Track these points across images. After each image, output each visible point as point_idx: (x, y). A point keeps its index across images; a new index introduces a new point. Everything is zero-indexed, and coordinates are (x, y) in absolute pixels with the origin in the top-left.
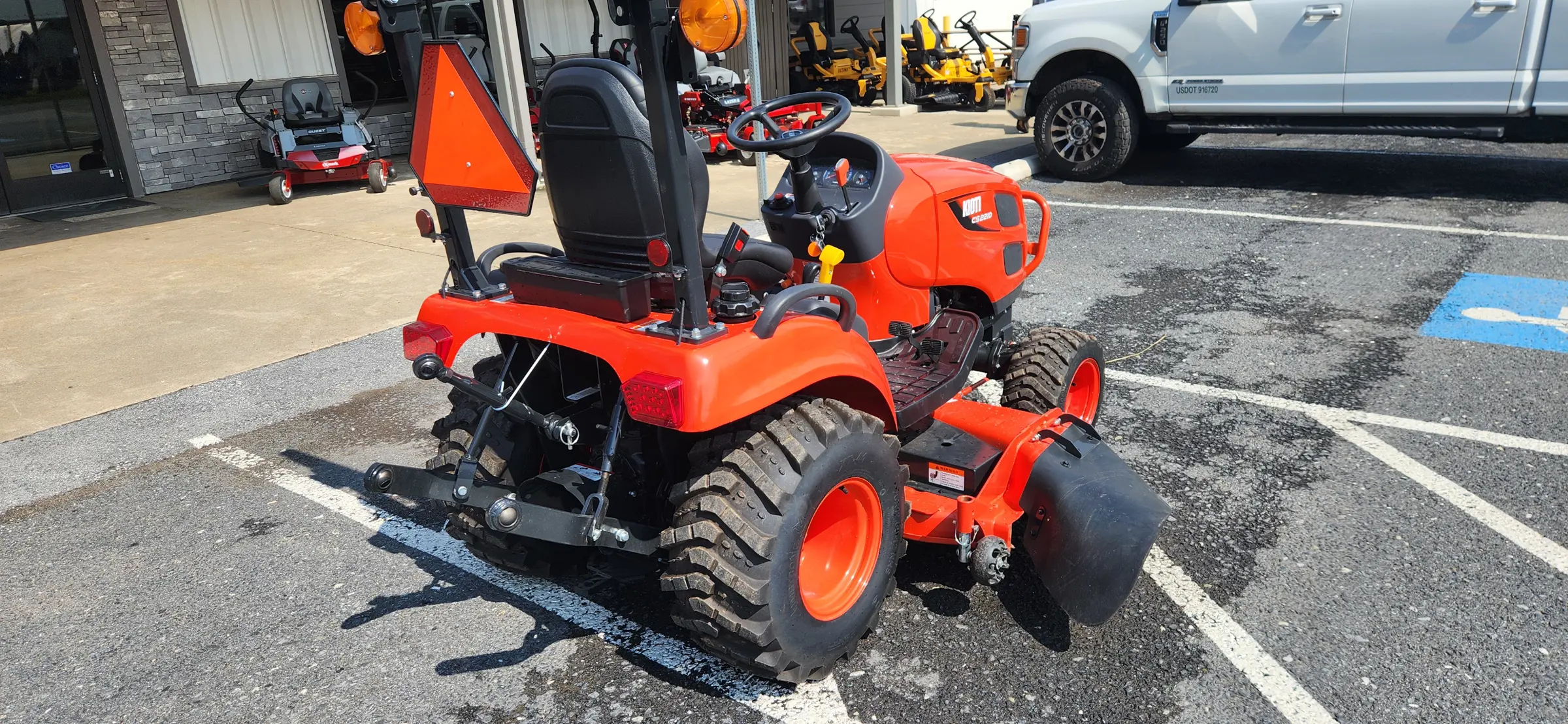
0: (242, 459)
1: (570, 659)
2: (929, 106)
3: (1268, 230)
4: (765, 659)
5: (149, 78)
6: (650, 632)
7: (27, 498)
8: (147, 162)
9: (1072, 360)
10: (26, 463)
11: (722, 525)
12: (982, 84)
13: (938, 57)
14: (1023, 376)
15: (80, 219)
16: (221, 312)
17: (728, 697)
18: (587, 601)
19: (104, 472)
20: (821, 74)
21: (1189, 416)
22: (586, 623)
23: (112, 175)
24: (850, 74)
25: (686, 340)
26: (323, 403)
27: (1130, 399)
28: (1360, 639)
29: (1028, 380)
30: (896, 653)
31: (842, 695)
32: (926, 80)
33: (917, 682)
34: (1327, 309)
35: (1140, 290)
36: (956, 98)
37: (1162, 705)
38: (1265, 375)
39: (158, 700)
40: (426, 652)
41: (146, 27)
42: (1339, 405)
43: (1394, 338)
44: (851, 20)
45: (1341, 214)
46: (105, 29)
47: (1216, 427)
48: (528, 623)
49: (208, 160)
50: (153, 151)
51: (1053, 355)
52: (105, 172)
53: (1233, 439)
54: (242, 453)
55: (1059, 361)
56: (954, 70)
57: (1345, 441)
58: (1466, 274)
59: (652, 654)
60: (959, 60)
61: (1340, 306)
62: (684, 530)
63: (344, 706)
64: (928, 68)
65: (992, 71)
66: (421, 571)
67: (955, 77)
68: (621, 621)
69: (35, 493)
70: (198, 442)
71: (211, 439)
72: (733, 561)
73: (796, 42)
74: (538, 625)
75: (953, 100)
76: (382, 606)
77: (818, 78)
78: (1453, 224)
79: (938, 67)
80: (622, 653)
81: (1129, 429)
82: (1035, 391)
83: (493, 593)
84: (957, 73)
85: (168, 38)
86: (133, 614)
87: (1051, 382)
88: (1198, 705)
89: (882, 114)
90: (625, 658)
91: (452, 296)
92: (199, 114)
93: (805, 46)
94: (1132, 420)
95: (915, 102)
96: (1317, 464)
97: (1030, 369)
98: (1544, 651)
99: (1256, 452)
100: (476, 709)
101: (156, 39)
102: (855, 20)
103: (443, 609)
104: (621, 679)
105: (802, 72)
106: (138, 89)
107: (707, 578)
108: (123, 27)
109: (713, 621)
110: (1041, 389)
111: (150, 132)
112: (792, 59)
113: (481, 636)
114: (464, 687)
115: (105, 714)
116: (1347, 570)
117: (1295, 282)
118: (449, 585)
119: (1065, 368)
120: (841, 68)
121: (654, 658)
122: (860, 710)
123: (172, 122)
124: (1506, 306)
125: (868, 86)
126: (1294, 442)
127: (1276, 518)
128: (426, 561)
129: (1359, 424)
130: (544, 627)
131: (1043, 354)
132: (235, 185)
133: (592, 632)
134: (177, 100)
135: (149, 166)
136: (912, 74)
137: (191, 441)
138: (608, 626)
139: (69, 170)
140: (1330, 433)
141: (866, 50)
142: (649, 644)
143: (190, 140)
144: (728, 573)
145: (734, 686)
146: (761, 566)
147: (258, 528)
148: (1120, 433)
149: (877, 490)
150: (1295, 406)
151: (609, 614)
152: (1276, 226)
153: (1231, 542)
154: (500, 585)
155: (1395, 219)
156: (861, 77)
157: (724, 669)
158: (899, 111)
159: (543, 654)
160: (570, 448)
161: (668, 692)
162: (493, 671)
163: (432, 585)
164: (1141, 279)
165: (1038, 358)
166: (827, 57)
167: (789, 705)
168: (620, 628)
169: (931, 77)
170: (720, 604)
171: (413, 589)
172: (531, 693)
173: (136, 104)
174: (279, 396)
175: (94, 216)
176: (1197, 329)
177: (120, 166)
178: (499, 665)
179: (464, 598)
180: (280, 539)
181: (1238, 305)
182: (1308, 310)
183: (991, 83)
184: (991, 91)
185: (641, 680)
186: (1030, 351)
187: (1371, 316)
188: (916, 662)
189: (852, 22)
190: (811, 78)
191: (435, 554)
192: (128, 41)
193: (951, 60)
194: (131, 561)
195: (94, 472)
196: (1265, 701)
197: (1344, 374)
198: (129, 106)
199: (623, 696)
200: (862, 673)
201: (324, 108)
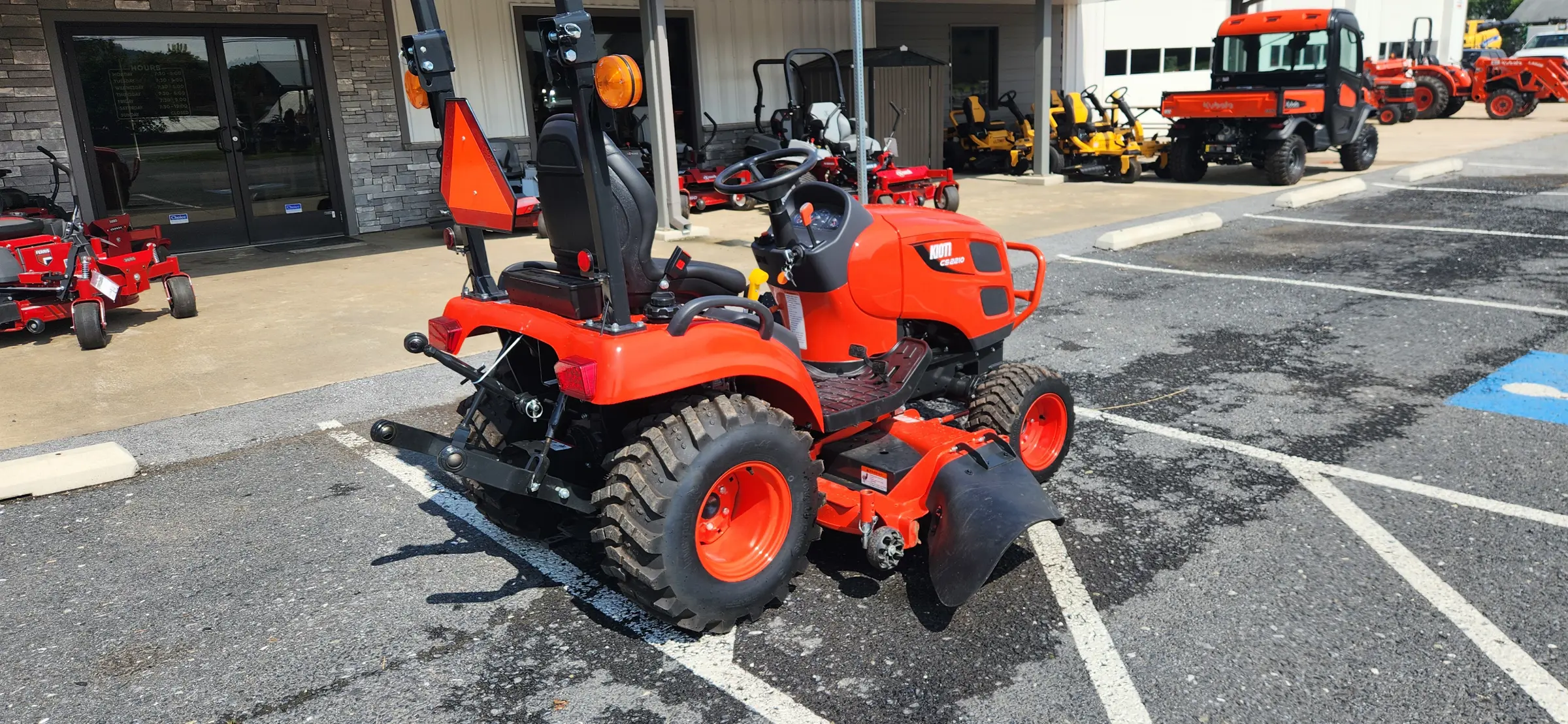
0: (352, 440)
1: (533, 602)
2: (1074, 177)
3: (1350, 303)
4: (662, 604)
5: (372, 135)
6: (606, 589)
7: (184, 457)
8: (363, 206)
9: (1028, 392)
10: (192, 432)
11: (632, 487)
12: (1128, 156)
13: (1087, 130)
14: (983, 404)
15: (302, 251)
16: (380, 328)
17: (643, 640)
18: (567, 562)
19: (247, 442)
20: (976, 145)
21: (1166, 459)
22: (558, 577)
23: (334, 216)
24: (1005, 145)
25: (605, 332)
26: (431, 402)
27: (1119, 441)
28: (1208, 646)
29: (987, 408)
30: (796, 620)
31: (735, 647)
32: (1075, 152)
33: (801, 643)
34: (1366, 376)
35: (1190, 349)
36: (1103, 170)
37: (998, 678)
38: (1263, 429)
39: (220, 600)
40: (426, 587)
41: (373, 93)
42: (1318, 460)
43: (1416, 405)
44: (1008, 94)
45: (1439, 291)
46: (341, 94)
47: (1187, 470)
48: (512, 572)
49: (413, 206)
50: (369, 197)
51: (1012, 387)
52: (328, 213)
53: (1197, 481)
54: (353, 435)
55: (1015, 392)
56: (1104, 143)
57: (1305, 489)
58: (1534, 351)
59: (598, 605)
60: (1110, 134)
61: (1381, 374)
62: (606, 491)
63: (349, 617)
64: (1076, 140)
65: (1139, 144)
66: (449, 530)
67: (1104, 149)
68: (586, 579)
69: (191, 454)
70: (323, 426)
71: (335, 424)
72: (635, 516)
73: (955, 114)
74: (519, 576)
75: (1099, 171)
76: (408, 552)
77: (974, 148)
78: (1552, 305)
79: (1087, 140)
80: (576, 602)
81: (1101, 466)
82: (993, 418)
83: (494, 549)
84: (1107, 146)
85: (391, 102)
86: (228, 543)
87: (1006, 411)
88: (1029, 681)
89: (1028, 183)
90: (576, 606)
91: (470, 298)
92: (410, 167)
93: (963, 119)
94: (1111, 459)
95: (1061, 173)
96: (1262, 507)
97: (990, 398)
98: (1375, 671)
99: (1212, 492)
100: (446, 629)
101: (381, 103)
102: (1012, 95)
103: (452, 558)
104: (566, 618)
105: (960, 142)
106: (361, 144)
107: (617, 530)
108: (355, 92)
109: (620, 566)
110: (997, 416)
111: (368, 181)
112: (950, 131)
113: (473, 580)
114: (444, 614)
115: (180, 607)
116: (1233, 593)
117: (1349, 350)
118: (464, 541)
119: (1021, 399)
120: (996, 139)
121: (598, 607)
122: (743, 659)
123: (386, 173)
124: (1555, 384)
125: (1019, 156)
126: (1253, 487)
127: (1195, 546)
128: (456, 523)
129: (1328, 476)
130: (523, 577)
131: (1003, 385)
132: (429, 228)
133: (561, 584)
134: (393, 154)
135: (365, 210)
136: (1061, 146)
137: (319, 424)
138: (575, 581)
139: (300, 211)
140: (1294, 482)
141: (1022, 123)
142: (600, 598)
143: (400, 188)
144: (630, 525)
145: (651, 632)
146: (657, 522)
147: (342, 490)
148: (1093, 468)
149: (786, 475)
150: (1275, 457)
151: (580, 573)
152: (1363, 299)
153: (1140, 562)
154: (504, 545)
155: (1493, 298)
156: (1014, 148)
157: (650, 620)
158: (1043, 181)
159: (514, 597)
160: (535, 421)
161: (598, 631)
162: (470, 605)
163: (452, 540)
164: (1196, 340)
165: (997, 389)
166: (984, 129)
167: (689, 650)
168: (584, 584)
169: (1078, 149)
170: (627, 553)
171: (437, 541)
172: (492, 623)
173: (358, 157)
174: (399, 394)
175: (313, 250)
176: (1222, 387)
177: (341, 209)
178: (478, 601)
179: (473, 551)
180: (356, 499)
181: (1278, 368)
182: (1345, 376)
183: (1138, 156)
184: (1138, 163)
185: (580, 621)
186: (993, 383)
187: (1406, 385)
188: (809, 629)
189: (1009, 97)
190: (967, 148)
191: (465, 519)
192: (357, 104)
193: (1101, 134)
194: (242, 507)
195: (240, 442)
196: (1090, 684)
197: (1343, 433)
198: (353, 158)
199: (561, 631)
200: (760, 632)
201: (510, 164)
